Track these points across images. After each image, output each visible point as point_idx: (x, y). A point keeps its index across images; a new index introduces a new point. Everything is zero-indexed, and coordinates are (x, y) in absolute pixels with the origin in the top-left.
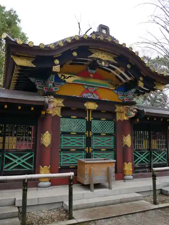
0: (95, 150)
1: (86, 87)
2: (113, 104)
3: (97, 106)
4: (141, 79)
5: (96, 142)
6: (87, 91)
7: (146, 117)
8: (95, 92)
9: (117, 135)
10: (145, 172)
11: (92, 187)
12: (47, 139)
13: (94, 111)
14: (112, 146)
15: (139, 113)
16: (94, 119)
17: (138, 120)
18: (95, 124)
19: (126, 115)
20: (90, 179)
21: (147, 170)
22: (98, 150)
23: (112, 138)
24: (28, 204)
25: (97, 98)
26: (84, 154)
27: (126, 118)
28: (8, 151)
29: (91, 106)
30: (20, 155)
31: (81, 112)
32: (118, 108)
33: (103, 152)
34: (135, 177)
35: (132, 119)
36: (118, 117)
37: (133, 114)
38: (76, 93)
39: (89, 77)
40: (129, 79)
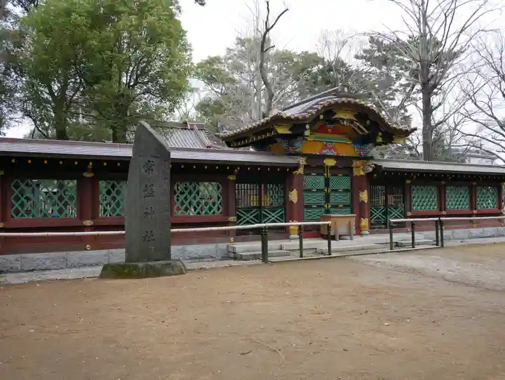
0: (333, 206)
1: (325, 143)
2: (350, 159)
3: (335, 162)
4: (380, 134)
5: (335, 198)
6: (325, 147)
7: (384, 172)
8: (333, 148)
9: (353, 191)
10: (381, 228)
11: (337, 237)
12: (294, 196)
13: (332, 168)
14: (348, 202)
15: (377, 168)
16: (332, 175)
17: (375, 175)
18: (333, 180)
19: (363, 170)
20: (336, 231)
21: (383, 226)
22: (336, 206)
23: (349, 194)
24: (304, 247)
25: (335, 154)
26: (323, 210)
27: (362, 173)
28: (264, 207)
29: (330, 163)
30: (273, 212)
31: (321, 169)
32: (356, 163)
33: (341, 208)
34: (371, 233)
35: (369, 175)
36: (356, 173)
37: (371, 169)
38: (316, 150)
39: (327, 132)
40: (367, 132)
